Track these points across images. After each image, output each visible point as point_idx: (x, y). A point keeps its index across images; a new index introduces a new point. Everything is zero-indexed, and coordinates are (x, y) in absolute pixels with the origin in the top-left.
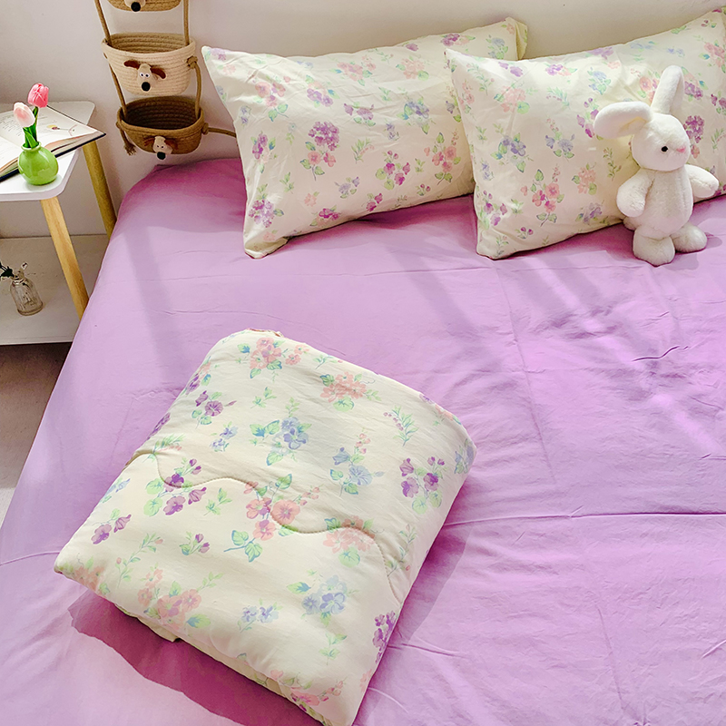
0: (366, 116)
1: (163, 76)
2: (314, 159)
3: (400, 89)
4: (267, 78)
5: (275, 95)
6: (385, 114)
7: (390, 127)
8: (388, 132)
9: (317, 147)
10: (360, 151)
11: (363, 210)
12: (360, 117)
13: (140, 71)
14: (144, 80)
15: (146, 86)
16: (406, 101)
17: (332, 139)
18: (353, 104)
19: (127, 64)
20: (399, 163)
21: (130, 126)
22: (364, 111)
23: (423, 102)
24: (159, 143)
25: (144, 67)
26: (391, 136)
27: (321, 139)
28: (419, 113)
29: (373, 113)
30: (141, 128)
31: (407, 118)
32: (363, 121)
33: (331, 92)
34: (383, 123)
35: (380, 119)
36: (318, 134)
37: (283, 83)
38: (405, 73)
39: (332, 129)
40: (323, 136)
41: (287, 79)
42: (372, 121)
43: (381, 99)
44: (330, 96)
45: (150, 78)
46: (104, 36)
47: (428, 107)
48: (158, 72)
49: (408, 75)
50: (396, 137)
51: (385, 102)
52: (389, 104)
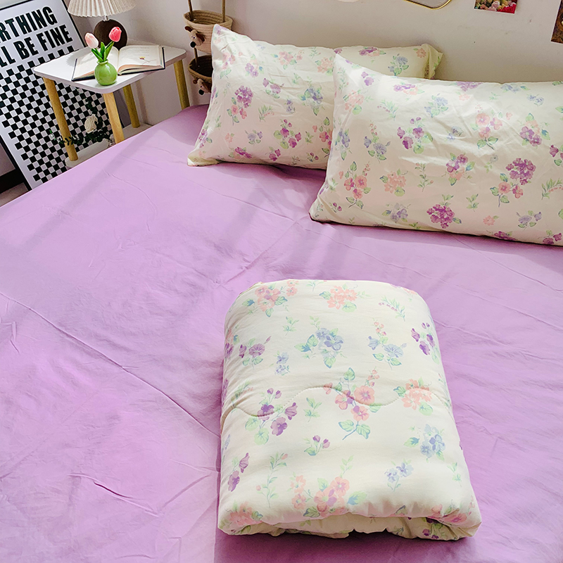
0: (275, 90)
2: (235, 110)
3: (308, 78)
4: (230, 51)
5: (229, 62)
6: (289, 92)
7: (289, 102)
8: (288, 106)
9: (237, 102)
10: (264, 113)
11: (266, 158)
12: (271, 89)
13: (191, 34)
14: (193, 40)
15: (193, 44)
16: (308, 87)
17: (247, 100)
18: (270, 79)
19: (186, 28)
20: (294, 130)
22: (276, 87)
23: (321, 91)
25: (194, 32)
26: (289, 109)
27: (241, 97)
28: (315, 98)
29: (282, 90)
31: (304, 99)
32: (272, 93)
33: (261, 68)
34: (285, 98)
35: (284, 95)
36: (240, 94)
37: (236, 56)
38: (319, 68)
39: (249, 93)
40: (242, 96)
41: (240, 54)
42: (278, 95)
43: (291, 81)
44: (259, 71)
45: (196, 40)
47: (323, 95)
49: (320, 69)
50: (292, 111)
51: (293, 84)
52: (295, 86)
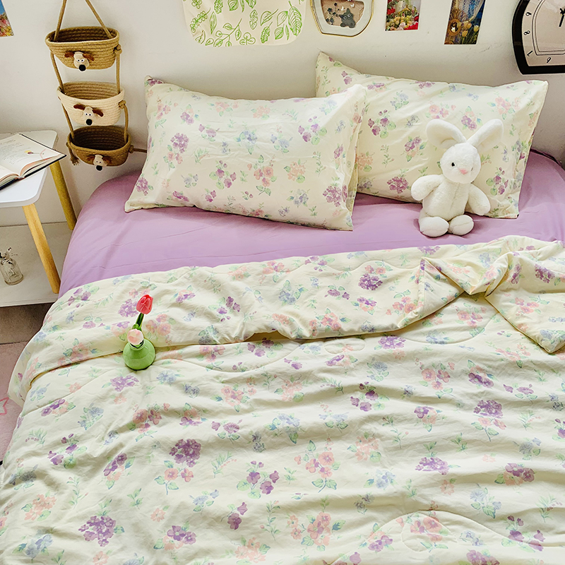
1: (102, 115)
13: (85, 112)
14: (88, 117)
15: (89, 122)
19: (76, 107)
21: (77, 147)
24: (98, 160)
25: (88, 109)
30: (85, 149)
45: (93, 117)
46: (59, 85)
48: (98, 112)
